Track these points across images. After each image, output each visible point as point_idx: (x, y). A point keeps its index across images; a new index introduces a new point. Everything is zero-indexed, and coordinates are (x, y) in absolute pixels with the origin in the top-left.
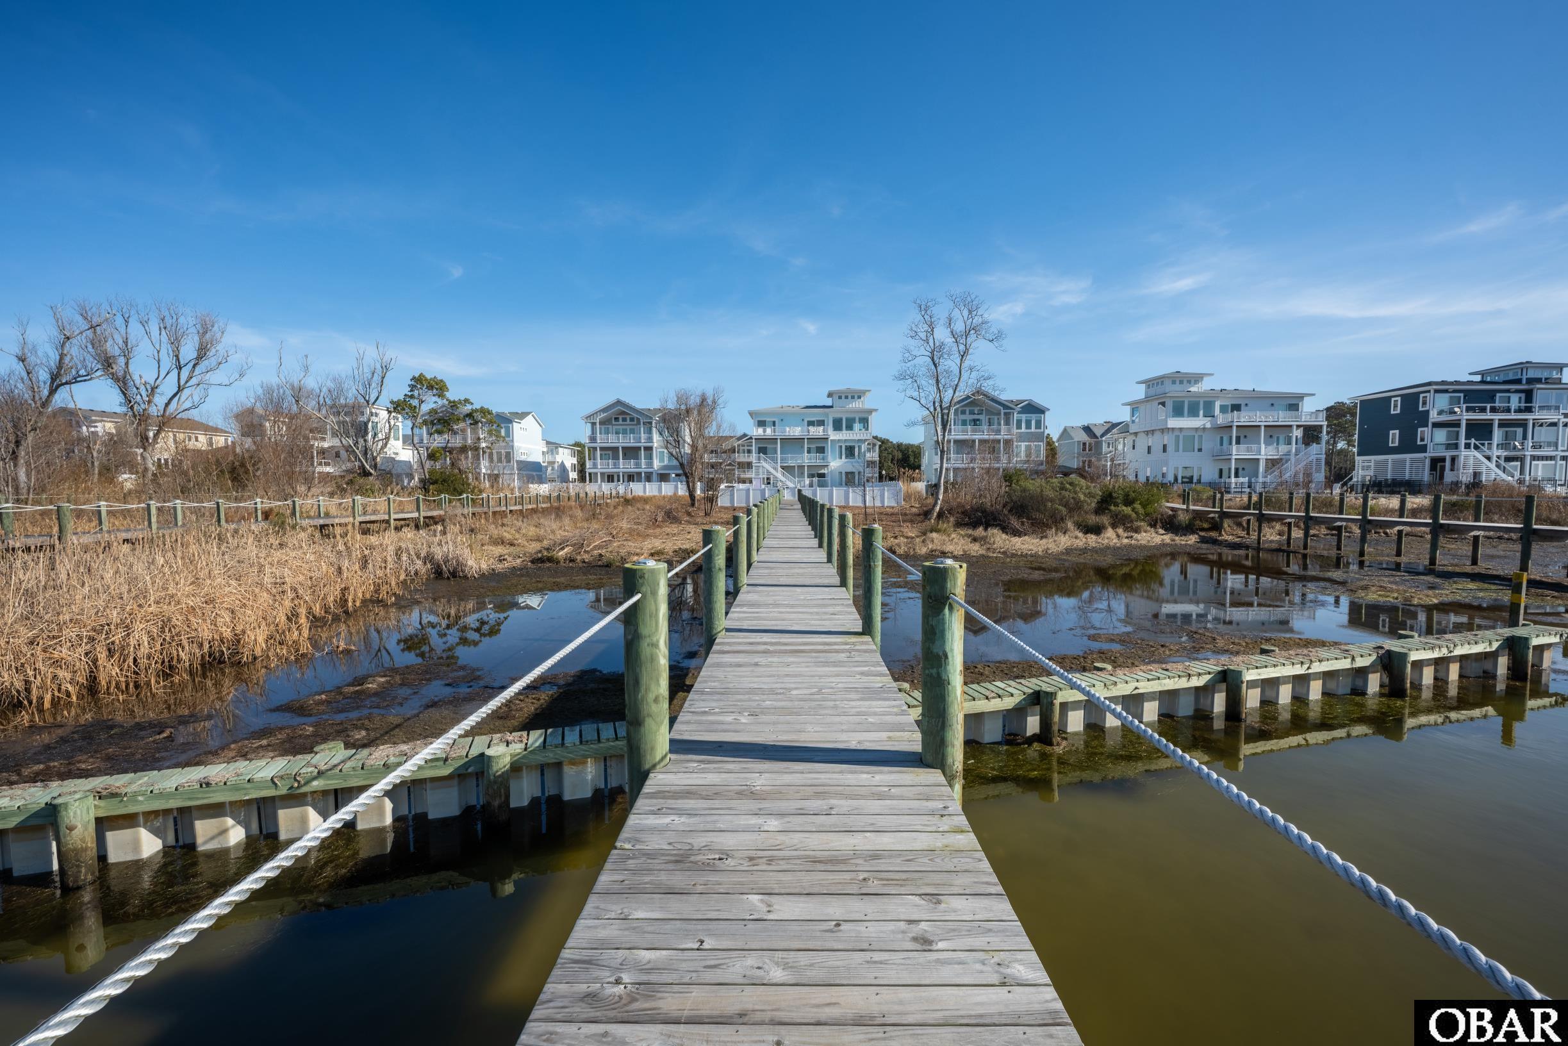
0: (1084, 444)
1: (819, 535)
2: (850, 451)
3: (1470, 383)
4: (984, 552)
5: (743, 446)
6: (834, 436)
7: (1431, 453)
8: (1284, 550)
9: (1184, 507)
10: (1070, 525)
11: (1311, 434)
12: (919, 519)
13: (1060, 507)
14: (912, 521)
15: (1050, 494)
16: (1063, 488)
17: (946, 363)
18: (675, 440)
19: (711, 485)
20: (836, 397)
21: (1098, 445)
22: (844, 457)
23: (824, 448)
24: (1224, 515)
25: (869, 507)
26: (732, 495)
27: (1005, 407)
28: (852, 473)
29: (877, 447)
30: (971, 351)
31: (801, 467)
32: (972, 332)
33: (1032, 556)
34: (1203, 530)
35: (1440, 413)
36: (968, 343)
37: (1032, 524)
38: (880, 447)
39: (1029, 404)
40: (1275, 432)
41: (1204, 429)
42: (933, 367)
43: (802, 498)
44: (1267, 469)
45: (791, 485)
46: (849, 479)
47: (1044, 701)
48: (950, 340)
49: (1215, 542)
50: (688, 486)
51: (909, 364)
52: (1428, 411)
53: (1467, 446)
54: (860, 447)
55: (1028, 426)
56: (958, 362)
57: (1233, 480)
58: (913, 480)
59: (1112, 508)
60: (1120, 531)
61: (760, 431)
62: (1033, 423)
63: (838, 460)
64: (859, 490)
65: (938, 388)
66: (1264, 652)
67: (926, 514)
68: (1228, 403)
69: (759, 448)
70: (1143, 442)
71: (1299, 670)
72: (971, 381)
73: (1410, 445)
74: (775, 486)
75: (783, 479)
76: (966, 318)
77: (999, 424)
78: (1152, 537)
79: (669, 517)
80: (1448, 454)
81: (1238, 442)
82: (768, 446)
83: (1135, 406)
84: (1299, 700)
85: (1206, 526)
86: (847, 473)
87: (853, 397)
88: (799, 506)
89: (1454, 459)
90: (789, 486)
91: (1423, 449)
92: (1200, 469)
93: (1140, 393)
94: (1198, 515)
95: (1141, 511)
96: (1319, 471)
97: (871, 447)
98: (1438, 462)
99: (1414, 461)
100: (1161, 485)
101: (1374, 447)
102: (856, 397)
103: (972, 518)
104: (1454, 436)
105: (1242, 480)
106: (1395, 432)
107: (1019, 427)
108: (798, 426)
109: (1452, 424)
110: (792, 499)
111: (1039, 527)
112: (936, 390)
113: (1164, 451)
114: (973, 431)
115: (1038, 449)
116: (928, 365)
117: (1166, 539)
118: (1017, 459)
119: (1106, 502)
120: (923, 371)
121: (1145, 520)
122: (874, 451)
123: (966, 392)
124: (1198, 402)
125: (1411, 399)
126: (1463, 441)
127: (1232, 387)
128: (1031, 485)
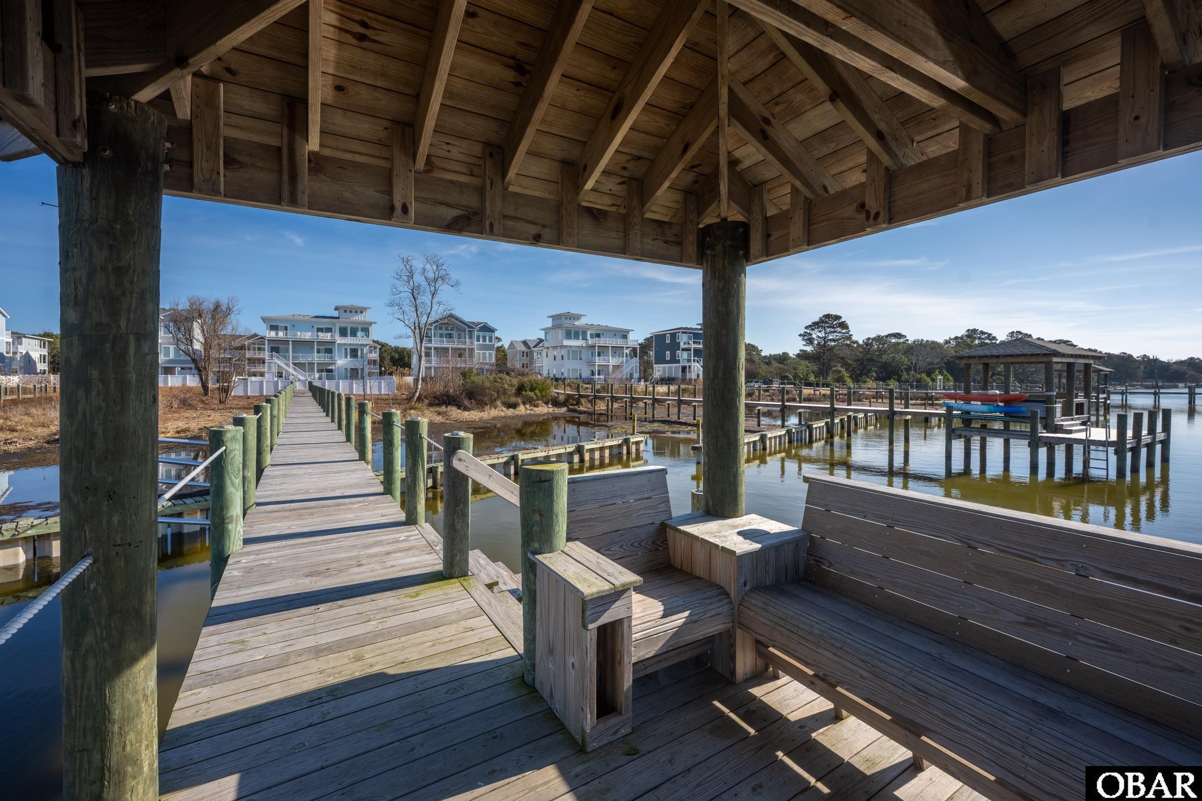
0: (523, 352)
1: (326, 410)
2: (354, 353)
3: (696, 329)
4: (443, 421)
5: (254, 344)
6: (339, 340)
7: (682, 364)
9: (563, 392)
10: (499, 403)
11: (633, 353)
12: (406, 402)
13: (493, 393)
14: (400, 404)
15: (487, 384)
16: (495, 381)
18: (186, 338)
19: (224, 377)
20: (342, 311)
21: (532, 352)
22: (349, 357)
23: (332, 349)
24: (581, 396)
25: (369, 395)
26: (246, 386)
27: (469, 327)
28: (356, 370)
29: (378, 350)
30: (438, 292)
31: (311, 364)
32: (440, 279)
33: (472, 421)
34: (572, 405)
35: (685, 343)
36: (437, 287)
37: (478, 403)
38: (380, 349)
39: (484, 326)
40: (617, 350)
41: (582, 347)
42: (413, 300)
43: (311, 387)
44: (613, 371)
45: (302, 378)
46: (354, 374)
48: (424, 284)
49: (575, 411)
50: (201, 379)
51: (396, 296)
52: (679, 343)
53: (694, 361)
54: (362, 350)
55: (484, 340)
56: (430, 298)
57: (597, 377)
58: (403, 375)
59: (523, 393)
60: (528, 406)
61: (273, 334)
62: (487, 338)
63: (344, 359)
64: (360, 382)
65: (417, 314)
67: (409, 399)
68: (594, 332)
69: (272, 348)
70: (552, 353)
71: (544, 454)
72: (439, 311)
73: (674, 360)
74: (287, 378)
75: (295, 373)
76: (435, 271)
77: (465, 338)
78: (544, 410)
79: (184, 404)
80: (687, 364)
81: (599, 355)
82: (281, 346)
83: (547, 331)
85: (574, 403)
86: (351, 370)
87: (356, 312)
88: (310, 394)
89: (690, 367)
90: (300, 379)
91: (678, 362)
92: (581, 370)
93: (549, 323)
94: (569, 397)
95: (539, 394)
96: (636, 372)
97: (372, 348)
98: (684, 369)
99: (676, 368)
100: (557, 380)
101: (660, 360)
102: (359, 312)
103: (439, 401)
104: (689, 355)
105: (602, 377)
106: (668, 353)
107: (478, 340)
108: (308, 332)
109: (689, 350)
110: (303, 388)
111: (481, 405)
112: (415, 315)
113: (562, 359)
114: (448, 342)
115: (490, 354)
116: (410, 298)
117: (551, 410)
118: (475, 360)
119: (521, 389)
120: (407, 302)
121: (542, 400)
122: (375, 353)
123: (437, 318)
124: (579, 331)
125: (673, 336)
126: (692, 358)
127: (596, 323)
128: (477, 379)
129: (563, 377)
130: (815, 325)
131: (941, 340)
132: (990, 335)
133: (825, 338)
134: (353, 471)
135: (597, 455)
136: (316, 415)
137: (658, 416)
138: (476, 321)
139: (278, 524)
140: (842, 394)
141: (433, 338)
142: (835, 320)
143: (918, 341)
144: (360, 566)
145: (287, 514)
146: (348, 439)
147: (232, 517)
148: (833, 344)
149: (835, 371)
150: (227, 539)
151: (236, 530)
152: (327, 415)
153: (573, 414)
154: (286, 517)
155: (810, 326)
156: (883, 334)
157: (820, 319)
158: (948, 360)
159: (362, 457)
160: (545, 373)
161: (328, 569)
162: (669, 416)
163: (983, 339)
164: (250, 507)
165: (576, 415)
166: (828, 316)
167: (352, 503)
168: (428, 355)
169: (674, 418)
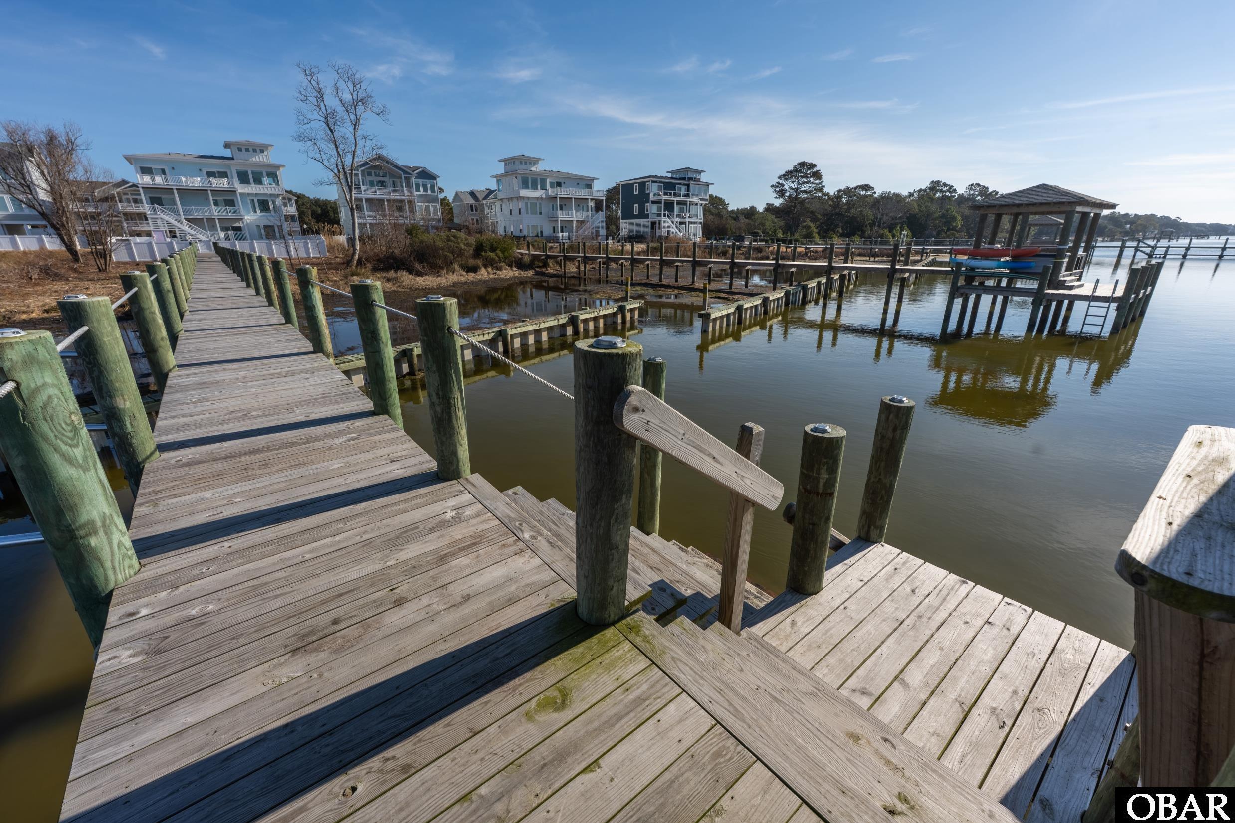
0: (472, 206)
1: (245, 278)
2: (264, 205)
3: (667, 178)
4: (395, 288)
5: (126, 194)
6: (241, 189)
7: (651, 219)
8: (577, 277)
9: (527, 252)
10: (456, 266)
11: (598, 206)
12: (343, 266)
13: (448, 254)
14: (336, 269)
15: (440, 244)
16: (449, 240)
17: (341, 129)
18: (22, 185)
19: (95, 239)
20: (235, 149)
21: (482, 206)
22: (258, 210)
23: (233, 200)
24: (548, 257)
25: (294, 259)
26: (129, 249)
27: (405, 172)
28: (272, 227)
29: (293, 202)
30: (361, 121)
31: (211, 221)
32: (360, 103)
34: (539, 267)
35: (654, 195)
36: (358, 114)
37: (431, 267)
38: (296, 202)
39: (423, 171)
40: (581, 202)
41: (542, 198)
42: (329, 132)
43: (219, 250)
44: (577, 227)
45: (203, 238)
46: (269, 233)
47: (408, 354)
48: (340, 109)
49: (543, 274)
50: (63, 240)
51: (305, 127)
52: (649, 194)
53: (665, 215)
54: (274, 202)
55: (426, 190)
56: (351, 129)
57: (560, 234)
58: (333, 233)
59: (483, 253)
60: (490, 269)
61: (147, 179)
62: (429, 187)
63: (252, 214)
64: (281, 242)
65: (338, 153)
66: (523, 321)
67: (348, 263)
68: (554, 181)
69: (151, 198)
70: (507, 206)
71: (535, 327)
72: (366, 149)
73: (643, 215)
74: (183, 239)
75: (192, 232)
76: (352, 91)
77: (402, 187)
78: (509, 273)
79: (48, 274)
80: (657, 220)
81: (561, 209)
82: (163, 197)
83: (499, 178)
84: (538, 342)
85: (541, 264)
86: (266, 227)
87: (255, 150)
88: (219, 258)
89: (660, 222)
90: (201, 239)
91: (647, 216)
92: (541, 227)
93: (501, 169)
94: (535, 258)
95: (501, 255)
96: (602, 229)
97: (286, 201)
98: (653, 224)
99: (644, 223)
100: (518, 238)
101: (628, 215)
102: (258, 151)
103: (384, 265)
104: (659, 209)
105: (565, 234)
106: (636, 206)
107: (418, 190)
108: (196, 177)
109: (659, 202)
110: (208, 251)
111: (436, 269)
112: (336, 154)
113: (520, 213)
114: (381, 191)
115: (435, 209)
116: (324, 129)
117: (517, 273)
118: (418, 216)
119: (479, 249)
120: (321, 134)
121: (504, 262)
122: (291, 206)
123: (366, 158)
124: (537, 179)
125: (642, 185)
126: (663, 212)
127: (555, 170)
128: (426, 238)
129: (522, 235)
130: (788, 175)
131: (905, 193)
132: (951, 187)
133: (797, 189)
134: (312, 371)
135: (591, 325)
136: (233, 285)
137: (637, 279)
138: (412, 165)
139: (208, 494)
140: (813, 252)
141: (362, 187)
142: (809, 169)
143: (886, 193)
144: (399, 602)
145: (220, 466)
146: (288, 320)
147: (92, 523)
148: (805, 196)
149: (804, 227)
150: (95, 566)
151: (110, 543)
152: (248, 285)
153: (543, 278)
154: (219, 475)
155: (784, 176)
156: (852, 187)
157: (795, 167)
158: (910, 214)
159: (318, 348)
160: (501, 231)
161: (335, 622)
162: (648, 278)
163: (944, 192)
164: (148, 457)
165: (546, 278)
166: (802, 164)
167: (328, 436)
168: (359, 208)
169: (655, 280)
